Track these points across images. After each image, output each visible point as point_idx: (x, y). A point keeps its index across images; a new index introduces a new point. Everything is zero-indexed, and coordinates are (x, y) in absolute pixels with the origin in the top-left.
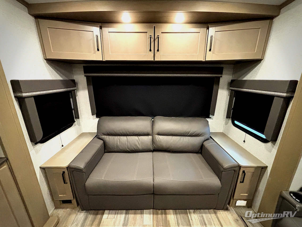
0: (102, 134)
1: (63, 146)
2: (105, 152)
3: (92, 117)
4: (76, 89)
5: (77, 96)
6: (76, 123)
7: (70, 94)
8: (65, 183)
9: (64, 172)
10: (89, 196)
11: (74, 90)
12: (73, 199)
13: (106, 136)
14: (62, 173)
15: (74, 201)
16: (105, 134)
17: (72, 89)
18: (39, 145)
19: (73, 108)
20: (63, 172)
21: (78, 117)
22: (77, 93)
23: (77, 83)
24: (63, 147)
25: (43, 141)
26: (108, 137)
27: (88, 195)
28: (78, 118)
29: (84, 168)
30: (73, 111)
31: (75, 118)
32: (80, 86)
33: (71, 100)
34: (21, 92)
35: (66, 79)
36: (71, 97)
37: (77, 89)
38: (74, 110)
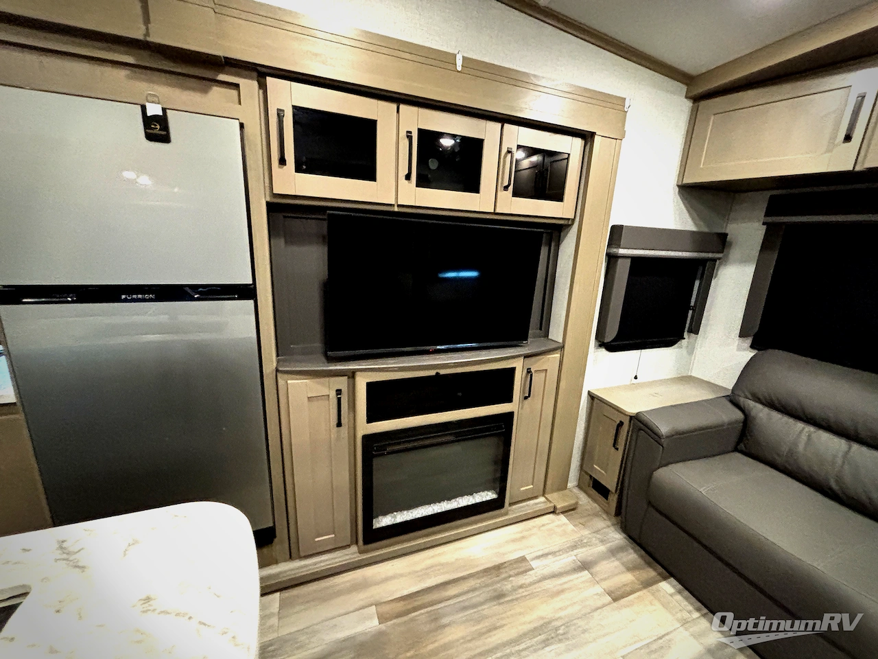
0: (749, 396)
1: (636, 378)
2: (736, 450)
3: (737, 342)
4: (719, 259)
5: (715, 277)
6: (684, 342)
7: (701, 268)
8: (614, 446)
9: (621, 424)
10: (651, 509)
11: (714, 260)
12: (614, 491)
13: (760, 406)
14: (618, 422)
15: (613, 499)
16: (759, 399)
17: (710, 255)
18: (603, 351)
19: (692, 304)
20: (621, 422)
21: (695, 330)
22: (718, 270)
23: (730, 244)
24: (635, 381)
25: (611, 347)
26: (766, 410)
27: (650, 503)
28: (697, 332)
29: (667, 437)
30: (690, 312)
31: (686, 329)
32: (735, 253)
33: (697, 283)
34: (619, 246)
35: (706, 230)
36: (699, 275)
37: (724, 261)
38: (694, 311)
